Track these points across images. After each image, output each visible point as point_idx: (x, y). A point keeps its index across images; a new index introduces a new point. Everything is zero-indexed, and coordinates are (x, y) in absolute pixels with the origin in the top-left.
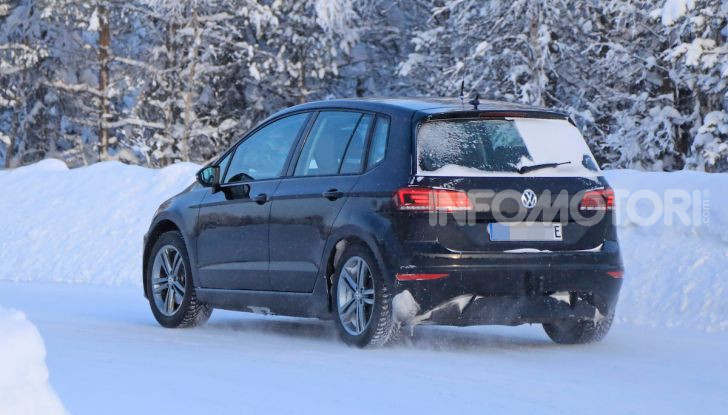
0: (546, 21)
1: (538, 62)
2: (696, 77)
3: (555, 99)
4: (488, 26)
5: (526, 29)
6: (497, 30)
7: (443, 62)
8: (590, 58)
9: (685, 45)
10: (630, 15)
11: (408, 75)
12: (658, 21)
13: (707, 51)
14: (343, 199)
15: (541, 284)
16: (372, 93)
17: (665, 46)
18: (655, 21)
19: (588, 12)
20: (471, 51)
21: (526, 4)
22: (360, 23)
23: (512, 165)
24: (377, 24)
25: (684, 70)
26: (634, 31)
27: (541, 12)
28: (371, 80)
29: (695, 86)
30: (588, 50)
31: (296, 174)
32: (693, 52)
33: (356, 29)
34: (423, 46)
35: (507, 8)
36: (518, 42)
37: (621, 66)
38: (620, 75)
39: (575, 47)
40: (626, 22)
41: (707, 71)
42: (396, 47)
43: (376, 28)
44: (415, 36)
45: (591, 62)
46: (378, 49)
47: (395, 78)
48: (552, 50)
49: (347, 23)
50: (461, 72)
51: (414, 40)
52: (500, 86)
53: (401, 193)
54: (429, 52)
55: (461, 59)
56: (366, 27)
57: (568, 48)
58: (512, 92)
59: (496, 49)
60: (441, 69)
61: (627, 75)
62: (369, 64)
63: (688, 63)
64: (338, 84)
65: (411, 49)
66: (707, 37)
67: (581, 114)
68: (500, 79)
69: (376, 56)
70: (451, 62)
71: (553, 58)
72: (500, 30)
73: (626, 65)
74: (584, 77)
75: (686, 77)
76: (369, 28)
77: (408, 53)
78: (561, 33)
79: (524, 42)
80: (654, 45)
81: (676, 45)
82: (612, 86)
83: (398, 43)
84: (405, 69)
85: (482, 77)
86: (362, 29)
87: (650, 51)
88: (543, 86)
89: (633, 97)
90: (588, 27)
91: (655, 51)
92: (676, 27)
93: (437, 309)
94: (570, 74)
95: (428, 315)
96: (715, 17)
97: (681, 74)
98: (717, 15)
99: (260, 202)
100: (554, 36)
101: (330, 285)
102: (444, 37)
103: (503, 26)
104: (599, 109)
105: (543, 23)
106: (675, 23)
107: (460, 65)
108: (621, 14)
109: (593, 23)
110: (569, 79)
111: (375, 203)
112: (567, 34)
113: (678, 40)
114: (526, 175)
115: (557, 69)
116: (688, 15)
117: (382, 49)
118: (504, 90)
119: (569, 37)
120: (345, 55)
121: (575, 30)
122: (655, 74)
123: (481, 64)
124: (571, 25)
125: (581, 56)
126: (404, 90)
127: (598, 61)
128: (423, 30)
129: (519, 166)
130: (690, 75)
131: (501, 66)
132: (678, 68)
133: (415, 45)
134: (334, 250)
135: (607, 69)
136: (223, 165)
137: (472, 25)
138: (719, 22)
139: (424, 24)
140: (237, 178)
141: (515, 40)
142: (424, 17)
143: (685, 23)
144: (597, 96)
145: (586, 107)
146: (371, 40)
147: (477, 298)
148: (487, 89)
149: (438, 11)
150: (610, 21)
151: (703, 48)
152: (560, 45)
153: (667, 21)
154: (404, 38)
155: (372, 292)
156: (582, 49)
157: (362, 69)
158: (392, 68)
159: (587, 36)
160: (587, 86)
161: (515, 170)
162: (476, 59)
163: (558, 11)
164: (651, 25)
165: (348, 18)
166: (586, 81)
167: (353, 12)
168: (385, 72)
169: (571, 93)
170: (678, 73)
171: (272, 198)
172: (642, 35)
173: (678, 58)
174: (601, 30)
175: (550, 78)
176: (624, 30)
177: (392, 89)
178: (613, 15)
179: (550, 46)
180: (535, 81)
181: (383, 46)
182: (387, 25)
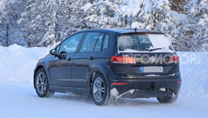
0: (55, 10)
1: (53, 20)
2: (93, 24)
3: (57, 30)
4: (40, 11)
5: (50, 12)
6: (42, 12)
7: (29, 20)
8: (66, 19)
9: (90, 16)
10: (76, 8)
11: (20, 24)
12: (83, 10)
13: (95, 18)
14: (95, 59)
15: (157, 86)
16: (10, 28)
17: (85, 16)
18: (82, 10)
19: (65, 8)
20: (36, 17)
21: (50, 6)
22: (7, 10)
23: (147, 49)
24: (12, 10)
25: (90, 22)
26: (77, 12)
27: (54, 8)
28: (10, 25)
29: (92, 26)
30: (66, 17)
31: (80, 52)
32: (92, 18)
33: (6, 12)
34: (24, 16)
35: (45, 7)
36: (48, 15)
37: (74, 21)
38: (74, 24)
39: (62, 16)
40: (75, 10)
41: (95, 23)
42: (17, 16)
43: (11, 11)
44: (22, 14)
45: (66, 20)
46: (12, 17)
47: (17, 24)
48: (56, 17)
49: (4, 10)
50: (33, 23)
51: (21, 15)
52: (43, 26)
53: (113, 58)
54: (25, 17)
55: (33, 19)
56: (9, 11)
57: (61, 17)
58: (46, 28)
59: (42, 17)
60: (28, 22)
61: (75, 24)
62: (10, 21)
63: (90, 21)
64: (2, 26)
65: (21, 17)
66: (95, 14)
67: (64, 33)
68: (43, 24)
69: (12, 18)
70: (31, 20)
71: (57, 19)
72: (43, 12)
73: (75, 21)
74: (65, 24)
75: (90, 24)
76: (9, 12)
77: (20, 18)
78: (59, 13)
79: (49, 15)
80: (82, 16)
81: (87, 16)
82: (72, 26)
83: (17, 15)
84: (19, 22)
85: (39, 24)
86: (8, 12)
87: (81, 17)
88: (54, 26)
89: (77, 29)
90: (65, 11)
91: (82, 17)
92: (88, 11)
93: (124, 94)
94: (61, 23)
95: (121, 95)
96: (97, 9)
97: (89, 23)
98: (98, 8)
99: (69, 60)
100: (57, 14)
101: (91, 86)
102: (29, 14)
103: (44, 11)
104: (68, 32)
105: (54, 10)
106: (87, 10)
107: (33, 21)
108: (74, 8)
109: (67, 10)
110: (61, 25)
111: (105, 61)
112: (60, 13)
113: (88, 15)
114: (152, 52)
115: (58, 22)
116: (91, 9)
117: (13, 17)
118: (44, 27)
119: (61, 14)
120: (3, 19)
121: (62, 12)
122: (82, 23)
123: (39, 21)
124: (61, 11)
125: (64, 19)
126: (19, 27)
127: (68, 20)
128: (24, 12)
129: (149, 49)
130: (91, 24)
131: (44, 21)
132: (88, 22)
133: (21, 16)
134: (92, 75)
135: (70, 22)
136: (58, 49)
137: (36, 11)
138: (98, 10)
139: (24, 10)
140: (62, 53)
141: (47, 15)
142: (24, 9)
143: (90, 11)
144: (68, 29)
145: (65, 32)
146: (10, 14)
147: (137, 90)
148: (40, 27)
149: (27, 7)
150: (71, 10)
151: (94, 17)
152: (58, 16)
153: (85, 10)
154: (19, 14)
155: (104, 88)
156: (64, 17)
157: (8, 22)
158: (16, 22)
159: (65, 14)
160: (65, 26)
161: (148, 50)
162: (37, 19)
163: (58, 7)
164: (81, 11)
165: (4, 9)
166: (65, 25)
167: (5, 7)
168: (14, 23)
169: (62, 28)
170: (88, 23)
171: (73, 59)
172: (79, 13)
173: (88, 19)
174: (69, 12)
175: (56, 24)
176: (75, 12)
177: (16, 27)
178: (72, 8)
179: (56, 16)
180: (52, 25)
181: (13, 16)
182: (14, 10)
